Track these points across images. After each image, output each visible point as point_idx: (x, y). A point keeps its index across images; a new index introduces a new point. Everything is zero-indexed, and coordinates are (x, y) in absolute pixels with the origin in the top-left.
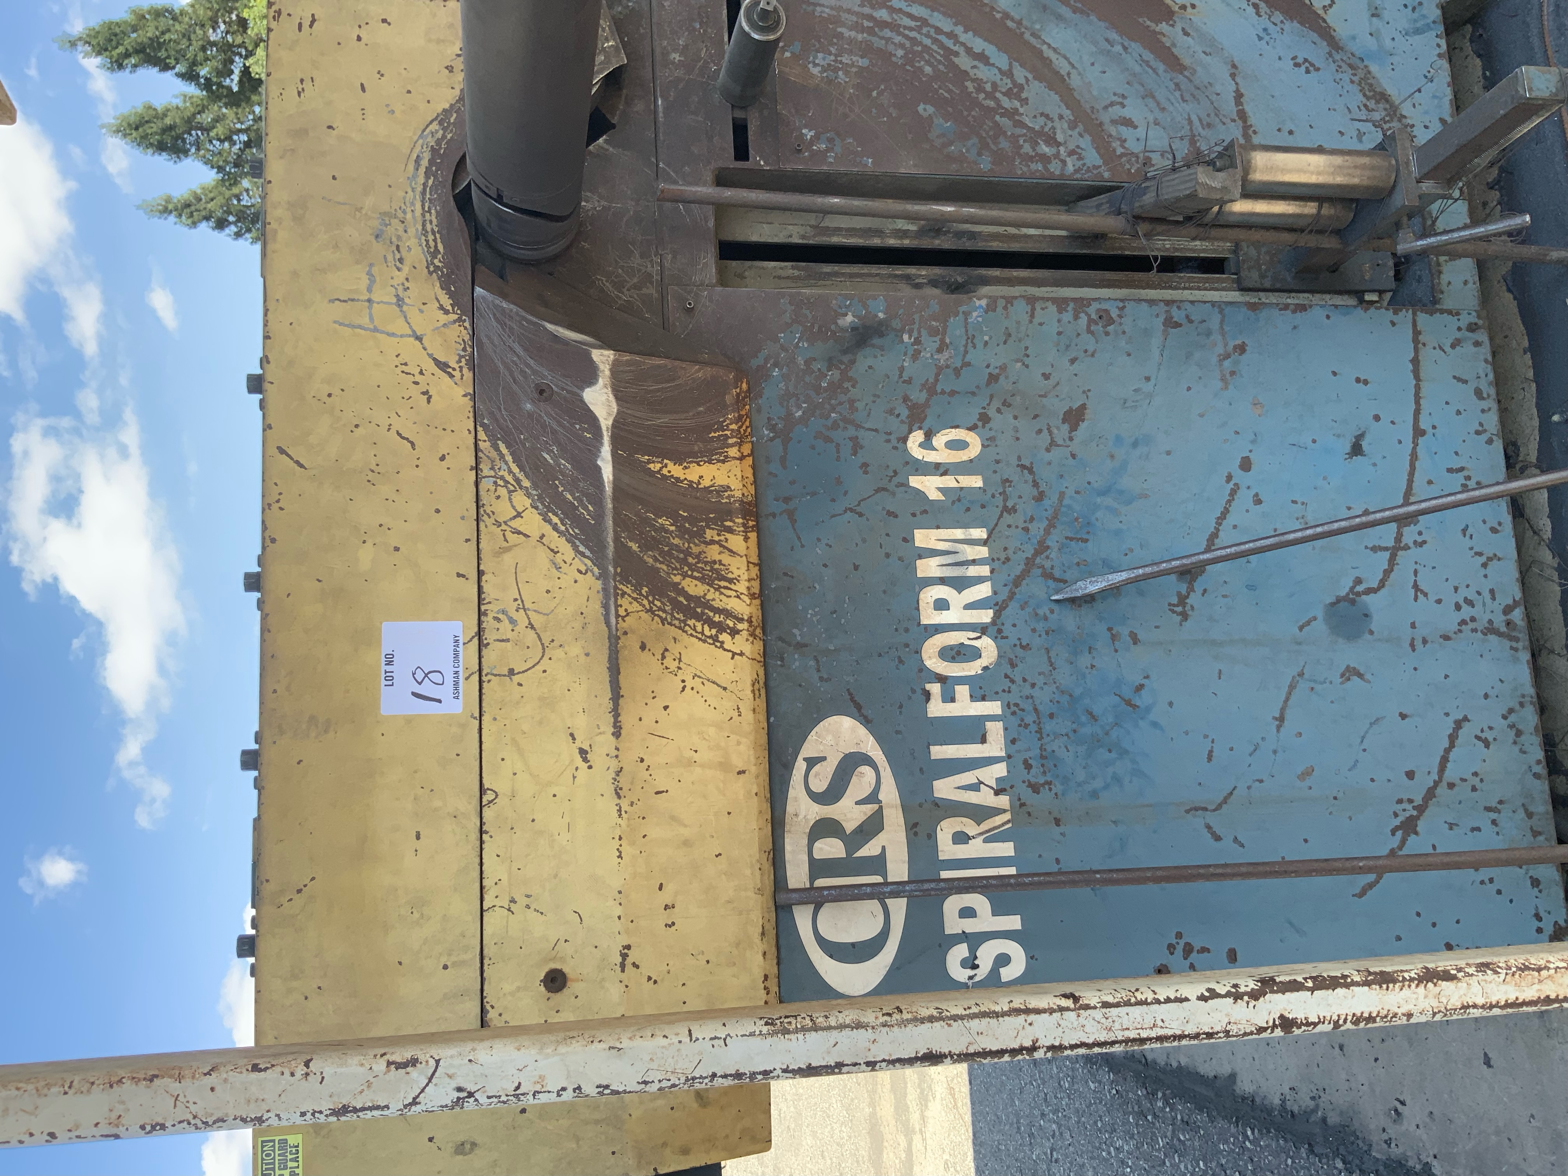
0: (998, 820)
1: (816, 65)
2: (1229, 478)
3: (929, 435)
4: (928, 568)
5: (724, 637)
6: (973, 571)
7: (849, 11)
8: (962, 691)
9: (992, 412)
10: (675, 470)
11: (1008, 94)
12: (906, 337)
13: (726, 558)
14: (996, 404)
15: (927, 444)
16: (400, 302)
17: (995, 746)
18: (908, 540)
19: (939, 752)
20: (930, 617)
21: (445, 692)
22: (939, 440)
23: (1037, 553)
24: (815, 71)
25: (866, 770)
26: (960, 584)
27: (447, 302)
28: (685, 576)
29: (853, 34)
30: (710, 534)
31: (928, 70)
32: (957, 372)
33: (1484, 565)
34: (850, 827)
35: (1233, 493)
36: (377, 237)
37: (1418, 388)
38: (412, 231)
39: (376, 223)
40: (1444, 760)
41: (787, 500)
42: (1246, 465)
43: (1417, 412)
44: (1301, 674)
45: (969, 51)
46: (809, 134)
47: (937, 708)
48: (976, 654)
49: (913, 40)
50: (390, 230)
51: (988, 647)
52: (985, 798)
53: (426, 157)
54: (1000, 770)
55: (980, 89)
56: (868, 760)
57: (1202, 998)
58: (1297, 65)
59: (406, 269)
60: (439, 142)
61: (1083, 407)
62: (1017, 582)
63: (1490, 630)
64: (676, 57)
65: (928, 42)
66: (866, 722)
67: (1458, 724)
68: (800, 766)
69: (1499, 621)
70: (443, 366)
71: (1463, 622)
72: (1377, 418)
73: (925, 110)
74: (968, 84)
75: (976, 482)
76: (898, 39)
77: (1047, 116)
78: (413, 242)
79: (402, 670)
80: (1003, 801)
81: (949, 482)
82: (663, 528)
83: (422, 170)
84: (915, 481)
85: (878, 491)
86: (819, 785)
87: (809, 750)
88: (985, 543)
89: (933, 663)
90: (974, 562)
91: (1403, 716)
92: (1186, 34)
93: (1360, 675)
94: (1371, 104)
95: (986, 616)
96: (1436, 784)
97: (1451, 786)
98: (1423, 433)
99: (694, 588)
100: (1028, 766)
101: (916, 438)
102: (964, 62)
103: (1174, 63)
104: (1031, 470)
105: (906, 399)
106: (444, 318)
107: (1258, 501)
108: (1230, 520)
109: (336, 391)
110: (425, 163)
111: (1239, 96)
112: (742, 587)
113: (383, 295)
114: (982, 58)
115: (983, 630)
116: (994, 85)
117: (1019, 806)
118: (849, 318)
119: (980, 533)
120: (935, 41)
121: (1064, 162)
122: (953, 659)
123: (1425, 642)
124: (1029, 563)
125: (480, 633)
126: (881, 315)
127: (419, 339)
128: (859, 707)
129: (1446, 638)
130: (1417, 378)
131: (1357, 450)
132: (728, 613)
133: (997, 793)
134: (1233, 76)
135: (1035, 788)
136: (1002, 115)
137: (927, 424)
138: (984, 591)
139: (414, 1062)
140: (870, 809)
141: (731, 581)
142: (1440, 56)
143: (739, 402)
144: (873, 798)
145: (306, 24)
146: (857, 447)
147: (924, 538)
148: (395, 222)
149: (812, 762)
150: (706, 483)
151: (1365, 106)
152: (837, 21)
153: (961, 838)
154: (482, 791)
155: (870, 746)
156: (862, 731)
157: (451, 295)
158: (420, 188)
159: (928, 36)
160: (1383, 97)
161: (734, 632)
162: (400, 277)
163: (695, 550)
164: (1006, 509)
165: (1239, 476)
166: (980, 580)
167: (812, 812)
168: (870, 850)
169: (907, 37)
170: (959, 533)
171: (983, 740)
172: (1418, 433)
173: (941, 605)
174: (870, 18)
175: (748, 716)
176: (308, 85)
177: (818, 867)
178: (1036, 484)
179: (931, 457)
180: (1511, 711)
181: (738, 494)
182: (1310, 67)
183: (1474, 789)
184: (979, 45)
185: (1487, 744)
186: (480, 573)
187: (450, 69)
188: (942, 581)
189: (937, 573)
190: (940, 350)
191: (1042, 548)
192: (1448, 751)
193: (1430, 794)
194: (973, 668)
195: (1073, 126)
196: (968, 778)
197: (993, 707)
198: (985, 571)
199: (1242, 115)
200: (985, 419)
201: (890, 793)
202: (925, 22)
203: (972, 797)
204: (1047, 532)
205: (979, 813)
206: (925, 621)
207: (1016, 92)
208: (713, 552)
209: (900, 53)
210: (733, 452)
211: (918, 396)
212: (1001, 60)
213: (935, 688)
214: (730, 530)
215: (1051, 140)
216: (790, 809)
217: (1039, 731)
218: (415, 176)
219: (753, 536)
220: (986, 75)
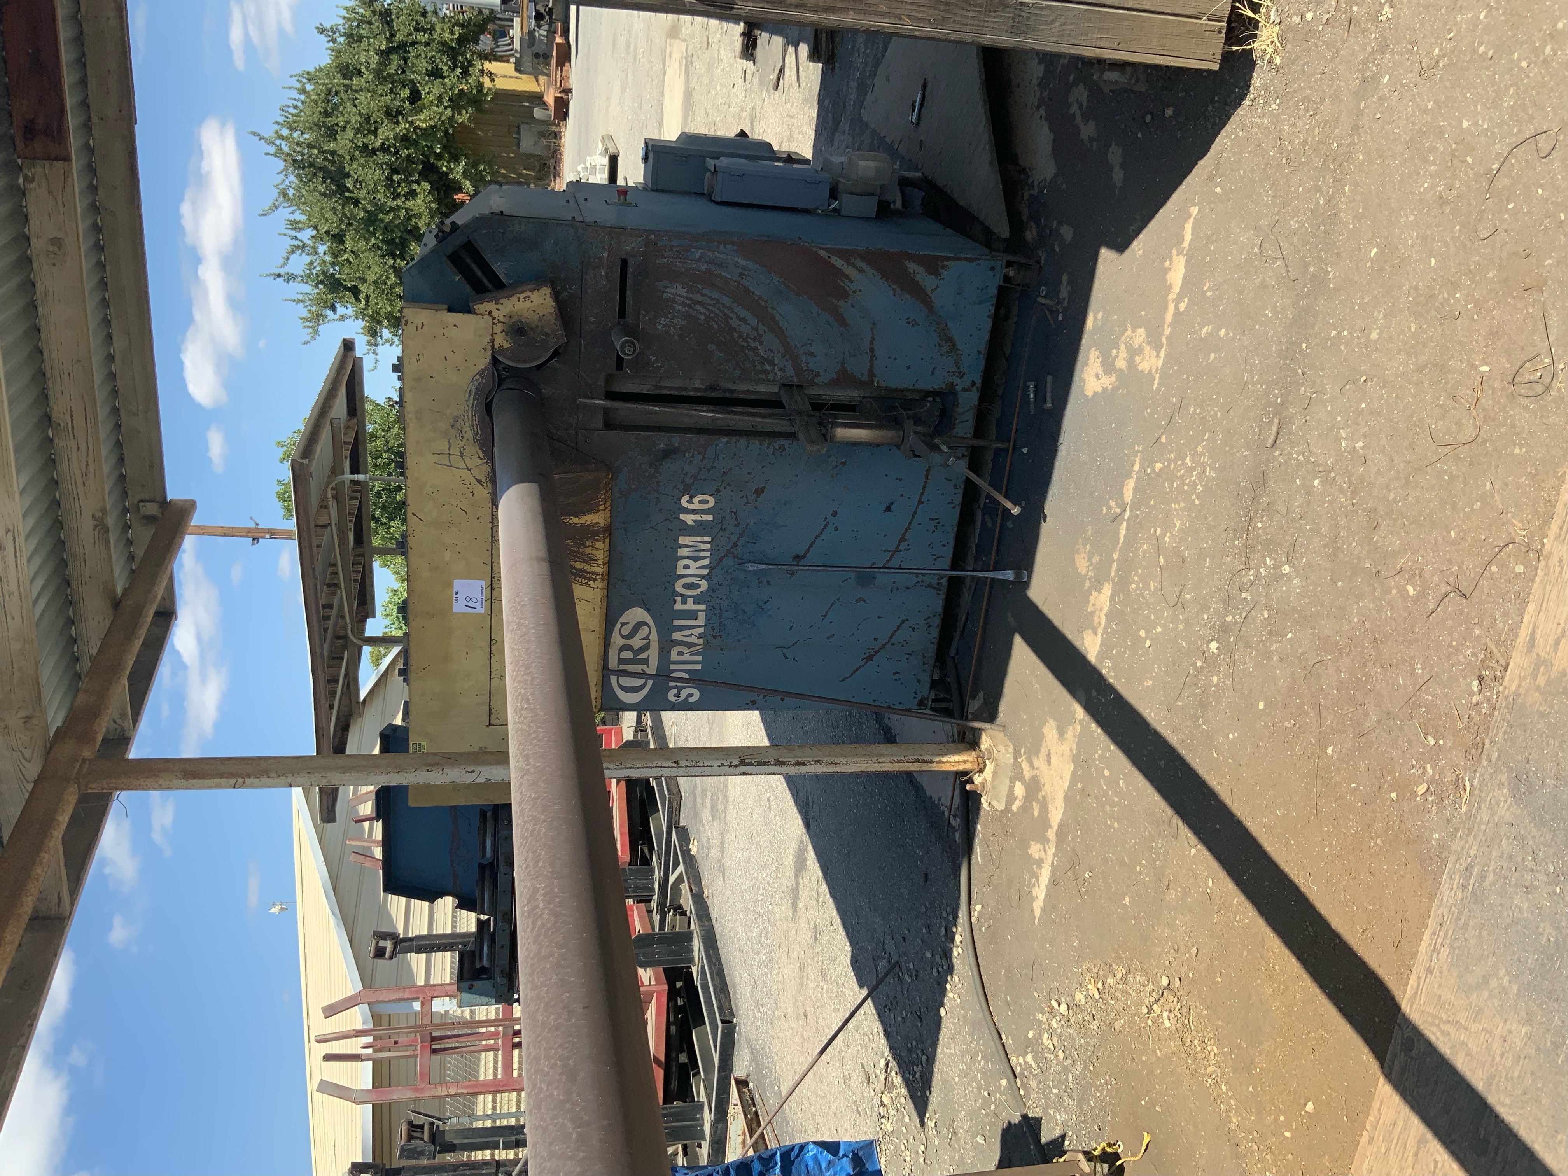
0: (697, 648)
1: (660, 324)
2: (825, 519)
3: (691, 498)
4: (683, 552)
5: (591, 583)
6: (702, 554)
7: (680, 295)
8: (690, 601)
9: (722, 489)
10: (575, 520)
11: (754, 339)
12: (687, 455)
13: (594, 552)
14: (724, 485)
15: (690, 501)
16: (462, 455)
17: (701, 620)
18: (676, 540)
19: (676, 623)
20: (680, 571)
21: (478, 605)
22: (696, 500)
23: (732, 547)
24: (659, 327)
25: (646, 628)
26: (696, 559)
27: (481, 455)
28: (576, 561)
29: (680, 307)
30: (588, 543)
31: (716, 326)
32: (709, 470)
33: (935, 560)
34: (636, 648)
35: (826, 525)
36: (452, 427)
37: (926, 483)
38: (467, 424)
39: (452, 421)
40: (893, 634)
41: (624, 523)
42: (834, 514)
43: (922, 493)
44: (838, 600)
45: (738, 316)
46: (653, 358)
47: (678, 606)
48: (699, 586)
49: (711, 311)
50: (458, 424)
51: (704, 585)
52: (694, 640)
53: (474, 391)
54: (702, 630)
55: (740, 337)
56: (646, 624)
57: (719, 766)
58: (908, 323)
59: (464, 440)
60: (479, 384)
61: (765, 487)
62: (721, 559)
63: (930, 586)
64: (592, 319)
65: (718, 312)
66: (648, 611)
67: (903, 622)
68: (619, 625)
69: (935, 582)
70: (479, 481)
71: (918, 582)
72: (902, 496)
73: (711, 347)
74: (735, 335)
75: (710, 517)
76: (703, 310)
77: (772, 351)
78: (468, 429)
79: (461, 597)
80: (701, 641)
81: (698, 517)
82: (568, 544)
83: (472, 397)
84: (682, 517)
85: (665, 520)
86: (626, 631)
87: (622, 620)
88: (709, 543)
89: (679, 588)
90: (703, 550)
91: (879, 617)
92: (853, 306)
93: (864, 601)
94: (943, 343)
95: (705, 572)
96: (887, 643)
97: (893, 644)
98: (923, 503)
99: (579, 565)
100: (713, 629)
101: (686, 498)
102: (735, 322)
103: (843, 322)
104: (735, 513)
105: (683, 482)
106: (480, 462)
107: (836, 529)
108: (822, 537)
109: (435, 491)
110: (473, 394)
111: (873, 339)
112: (600, 562)
113: (455, 451)
114: (744, 320)
115: (703, 577)
116: (748, 335)
117: (707, 644)
118: (662, 446)
119: (709, 539)
120: (721, 311)
121: (776, 374)
122: (688, 588)
123: (898, 589)
124: (728, 551)
125: (491, 585)
126: (677, 445)
127: (470, 470)
128: (645, 605)
129: (908, 588)
130: (927, 478)
131: (888, 509)
132: (593, 573)
133: (698, 638)
134: (872, 329)
135: (714, 637)
136: (749, 350)
137: (691, 493)
138: (706, 562)
139: (473, 771)
140: (645, 642)
141: (595, 560)
143: (607, 484)
144: (647, 638)
145: (419, 328)
146: (658, 501)
147: (682, 540)
148: (460, 420)
149: (623, 624)
150: (588, 523)
151: (939, 345)
152: (673, 301)
153: (681, 653)
154: (491, 640)
155: (648, 619)
156: (646, 613)
157: (483, 451)
158: (471, 405)
159: (719, 309)
160: (950, 339)
161: (595, 580)
162: (462, 444)
163: (581, 550)
164: (721, 529)
165: (831, 519)
166: (705, 558)
167: (622, 642)
168: (644, 656)
169: (706, 309)
170: (699, 539)
171: (696, 619)
172: (920, 502)
173: (687, 567)
174: (691, 299)
175: (598, 610)
176: (421, 357)
177: (621, 661)
178: (736, 519)
179: (691, 506)
180: (929, 618)
181: (602, 525)
182: (916, 323)
183: (903, 646)
184: (744, 313)
185: (914, 629)
186: (492, 563)
187: (485, 349)
188: (688, 557)
189: (687, 554)
190: (702, 461)
191: (735, 545)
192: (895, 631)
193: (883, 646)
194: (697, 592)
195: (784, 356)
196: (688, 632)
197: (703, 607)
198: (708, 554)
199: (872, 350)
200: (718, 491)
201: (654, 636)
202: (718, 301)
203: (688, 639)
204: (738, 539)
205: (689, 645)
206: (678, 573)
207: (759, 338)
208: (589, 550)
209: (703, 317)
210: (602, 508)
211: (689, 481)
212: (753, 321)
213: (679, 599)
214: (597, 540)
215: (772, 363)
216: (612, 640)
217: (720, 616)
218: (469, 400)
219: (607, 540)
220: (745, 329)
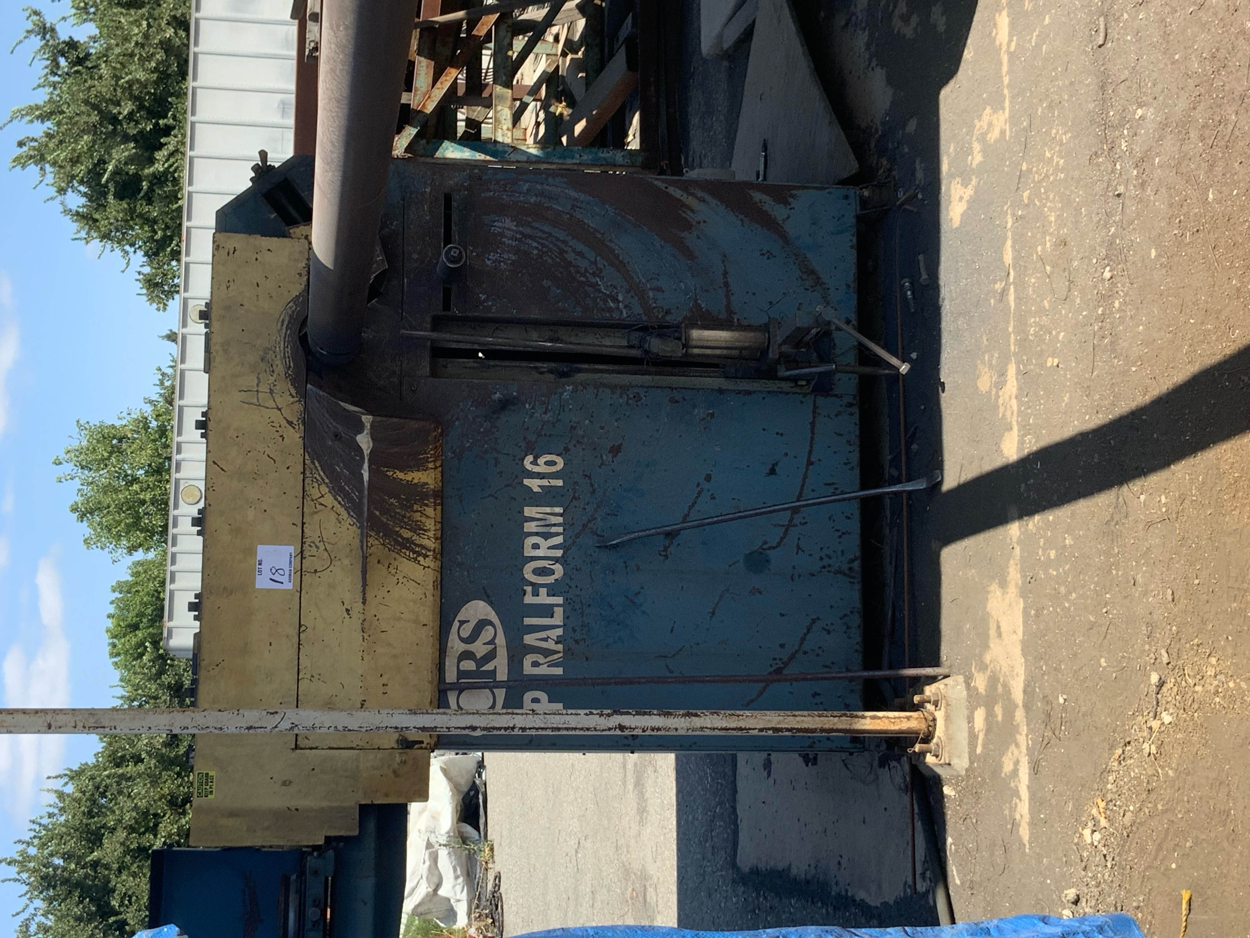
0: (556, 656)
1: (489, 259)
2: (698, 485)
3: (536, 458)
4: (530, 527)
5: (420, 558)
6: (554, 530)
7: (509, 229)
8: (543, 591)
9: (571, 446)
10: (400, 475)
11: (594, 274)
12: (527, 406)
13: (423, 519)
14: (574, 442)
15: (535, 463)
16: (272, 392)
17: (558, 619)
18: (521, 512)
19: (528, 621)
20: (529, 552)
21: (285, 579)
22: (541, 461)
23: (589, 521)
24: (489, 263)
25: (490, 628)
26: (546, 536)
27: (293, 392)
28: (401, 528)
29: (510, 242)
30: (416, 507)
31: (550, 261)
32: (554, 425)
33: (840, 537)
34: (479, 656)
35: (699, 493)
36: (262, 360)
37: (812, 439)
38: (278, 357)
39: (261, 353)
40: (803, 639)
41: (458, 489)
42: (708, 478)
43: (810, 452)
44: (727, 590)
45: (574, 251)
46: (483, 297)
47: (529, 599)
48: (552, 572)
49: (543, 245)
50: (269, 356)
51: (559, 569)
52: (550, 645)
53: (287, 319)
54: (560, 632)
55: (578, 272)
56: (491, 623)
58: (763, 254)
59: (275, 375)
60: (293, 312)
61: (621, 444)
62: (577, 536)
63: (839, 572)
64: (415, 256)
65: (551, 246)
66: (491, 604)
67: (814, 621)
68: (456, 624)
69: (845, 567)
70: (290, 423)
71: (824, 567)
72: (786, 454)
73: (546, 283)
74: (572, 270)
75: (560, 483)
76: (535, 244)
77: (615, 287)
78: (278, 362)
79: (265, 568)
80: (560, 647)
81: (545, 482)
82: (392, 504)
83: (285, 326)
84: (526, 482)
85: (507, 486)
86: (465, 634)
87: (461, 617)
88: (561, 515)
89: (528, 575)
90: (555, 525)
91: (782, 615)
92: (699, 238)
93: (760, 593)
94: (804, 277)
95: (559, 553)
96: (797, 651)
97: (805, 653)
98: (812, 463)
99: (406, 534)
100: (574, 631)
101: (530, 458)
102: (570, 256)
103: (689, 254)
104: (590, 478)
105: (525, 438)
106: (292, 400)
107: (713, 498)
108: (697, 507)
109: (240, 435)
110: (286, 323)
111: (725, 274)
112: (431, 534)
113: (264, 388)
114: (580, 254)
115: (556, 560)
116: (586, 270)
117: (567, 651)
118: (498, 395)
119: (559, 510)
120: (555, 245)
121: (622, 312)
122: (539, 575)
123: (799, 576)
124: (584, 526)
125: (302, 552)
126: (515, 394)
127: (280, 410)
128: (488, 596)
129: (813, 575)
130: (813, 433)
131: (772, 472)
132: (423, 547)
133: (557, 643)
134: (723, 261)
135: (577, 642)
136: (588, 286)
137: (534, 452)
138: (559, 540)
139: (276, 713)
140: (490, 647)
141: (425, 531)
142: (852, 247)
143: (436, 439)
144: (492, 642)
145: (231, 253)
146: (497, 462)
147: (529, 511)
148: (271, 352)
149: (462, 623)
150: (416, 481)
151: (801, 277)
152: (502, 235)
153: (535, 664)
154: (300, 626)
155: (493, 617)
156: (489, 609)
157: (295, 387)
158: (283, 335)
159: (551, 242)
160: (812, 272)
161: (426, 556)
162: (272, 379)
163: (408, 515)
164: (574, 497)
165: (704, 484)
166: (557, 534)
167: (462, 647)
168: (489, 667)
169: (539, 243)
170: (548, 510)
171: (552, 617)
172: (810, 463)
173: (536, 546)
174: (521, 233)
175: (430, 598)
176: (231, 284)
177: (461, 674)
178: (592, 485)
179: (536, 469)
180: (845, 615)
181: (432, 487)
182: (770, 255)
183: (818, 655)
184: (580, 247)
185: (829, 632)
186: (303, 523)
187: (300, 274)
188: (537, 534)
189: (535, 530)
190: (545, 413)
191: (593, 519)
192: (805, 634)
193: (792, 657)
194: (550, 580)
195: (628, 292)
196: (543, 635)
197: (559, 600)
198: (560, 529)
199: (726, 284)
200: (567, 450)
201: (501, 640)
202: (550, 234)
203: (544, 645)
204: (596, 510)
205: (547, 653)
206: (526, 555)
207: (598, 273)
208: (417, 517)
209: (535, 252)
210: (431, 465)
211: (532, 437)
212: (591, 255)
213: (529, 589)
214: (427, 505)
215: (615, 300)
216: (449, 644)
217: (582, 613)
218: (281, 329)
219: (439, 508)
220: (583, 264)
